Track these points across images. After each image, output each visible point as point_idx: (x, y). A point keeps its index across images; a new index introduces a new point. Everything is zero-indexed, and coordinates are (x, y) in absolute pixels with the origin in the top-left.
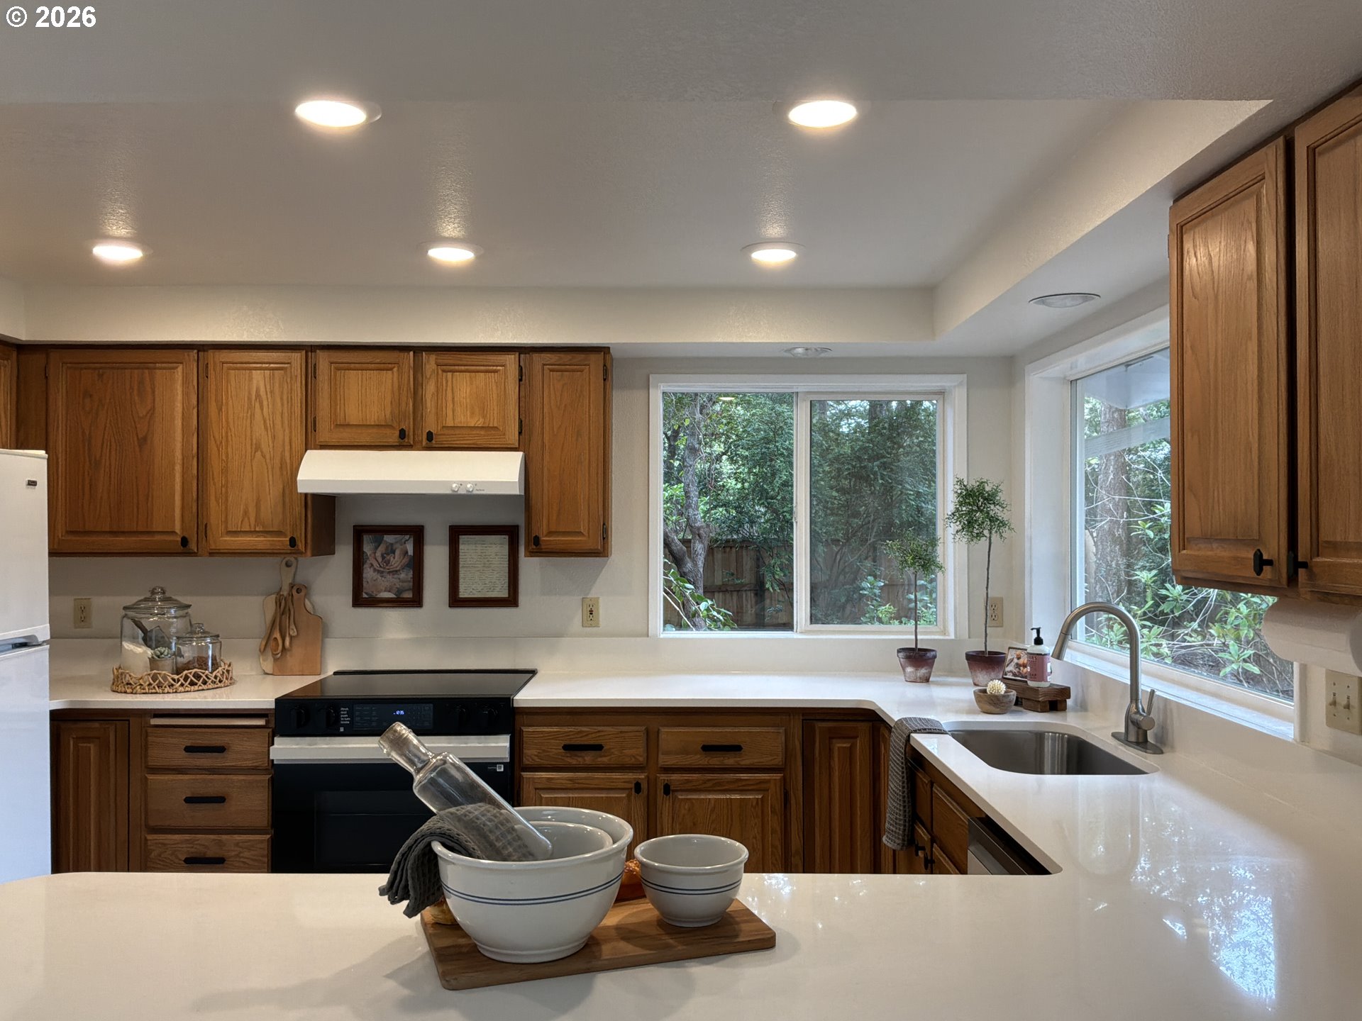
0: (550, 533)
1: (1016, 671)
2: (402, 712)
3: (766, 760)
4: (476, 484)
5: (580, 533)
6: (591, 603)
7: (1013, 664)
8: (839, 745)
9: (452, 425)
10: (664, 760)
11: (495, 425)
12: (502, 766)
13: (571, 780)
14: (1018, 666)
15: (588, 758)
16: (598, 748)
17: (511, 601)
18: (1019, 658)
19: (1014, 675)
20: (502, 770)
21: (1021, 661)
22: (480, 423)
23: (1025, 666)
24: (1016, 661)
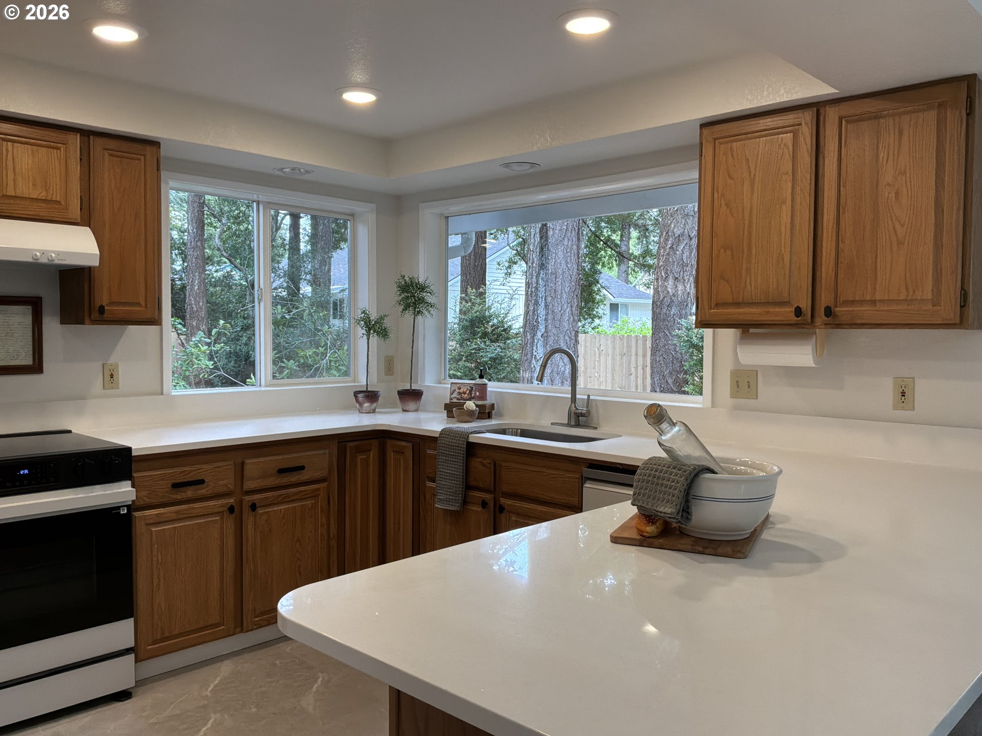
0: (112, 303)
1: (459, 397)
2: (26, 471)
3: (317, 475)
4: (58, 253)
5: (139, 304)
6: (110, 367)
7: (456, 393)
8: (361, 457)
9: (14, 195)
10: (249, 485)
11: (58, 199)
12: (126, 508)
13: (177, 512)
14: (459, 393)
15: (190, 493)
16: (202, 482)
17: (36, 367)
18: (460, 389)
19: (458, 399)
20: (126, 512)
21: (461, 391)
22: (43, 195)
23: (464, 393)
24: (457, 391)
